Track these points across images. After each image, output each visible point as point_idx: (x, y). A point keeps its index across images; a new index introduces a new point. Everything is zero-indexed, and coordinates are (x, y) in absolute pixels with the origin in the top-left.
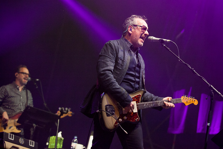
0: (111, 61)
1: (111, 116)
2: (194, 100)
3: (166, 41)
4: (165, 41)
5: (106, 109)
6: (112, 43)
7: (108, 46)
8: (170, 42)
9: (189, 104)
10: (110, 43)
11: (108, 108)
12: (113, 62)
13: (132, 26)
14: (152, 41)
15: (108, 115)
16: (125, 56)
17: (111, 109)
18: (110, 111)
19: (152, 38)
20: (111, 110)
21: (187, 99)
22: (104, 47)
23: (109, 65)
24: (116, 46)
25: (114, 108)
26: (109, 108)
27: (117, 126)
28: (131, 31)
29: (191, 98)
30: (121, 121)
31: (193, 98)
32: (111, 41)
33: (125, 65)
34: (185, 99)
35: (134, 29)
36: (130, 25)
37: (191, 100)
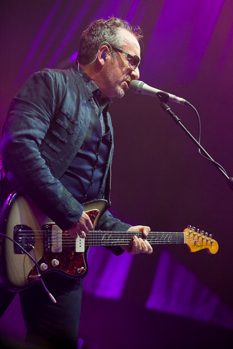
0: (39, 117)
1: (25, 253)
2: (212, 243)
3: (175, 99)
4: (172, 99)
5: (16, 235)
6: (50, 76)
7: (41, 82)
8: (185, 103)
9: (198, 249)
10: (46, 75)
11: (20, 232)
12: (44, 121)
13: (109, 47)
14: (140, 91)
15: (18, 251)
16: (80, 112)
17: (28, 236)
18: (24, 241)
19: (141, 86)
20: (26, 239)
21: (196, 237)
22: (30, 81)
23: (33, 125)
24: (61, 85)
25: (34, 236)
26: (22, 232)
27: (33, 279)
28: (105, 60)
29: (204, 235)
30: (46, 268)
31: (208, 236)
32: (50, 70)
33: (78, 133)
34: (192, 235)
35: (112, 56)
36: (105, 44)
37: (205, 241)
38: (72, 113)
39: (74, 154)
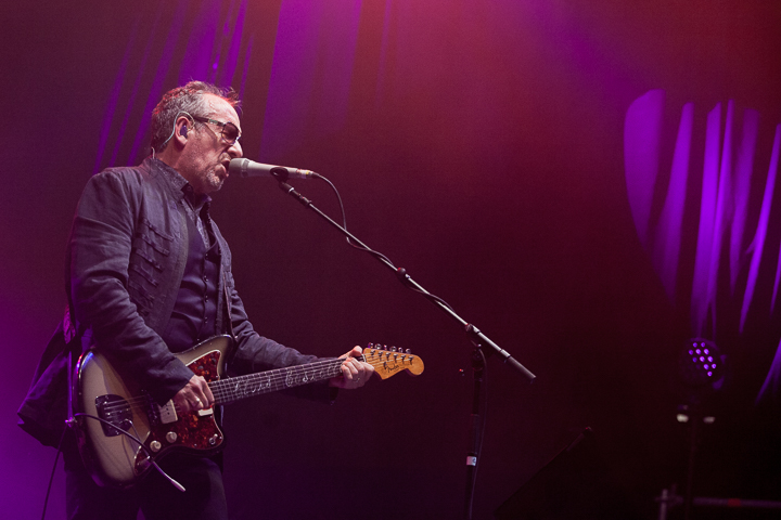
1: (121, 433)
3: (298, 174)
4: (293, 174)
5: (101, 410)
6: (115, 176)
7: (104, 187)
8: (313, 176)
10: (108, 176)
11: (106, 406)
12: (122, 242)
13: (189, 119)
14: (245, 174)
15: (109, 432)
16: (172, 223)
17: (120, 409)
18: (116, 417)
19: (246, 164)
20: (118, 413)
24: (133, 185)
25: (128, 407)
26: (110, 405)
28: (186, 137)
32: (113, 169)
35: (196, 130)
36: (183, 115)
38: (160, 226)
39: (178, 283)
